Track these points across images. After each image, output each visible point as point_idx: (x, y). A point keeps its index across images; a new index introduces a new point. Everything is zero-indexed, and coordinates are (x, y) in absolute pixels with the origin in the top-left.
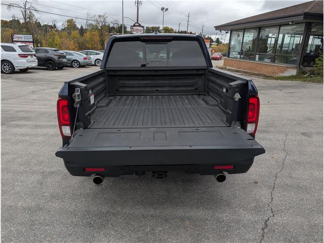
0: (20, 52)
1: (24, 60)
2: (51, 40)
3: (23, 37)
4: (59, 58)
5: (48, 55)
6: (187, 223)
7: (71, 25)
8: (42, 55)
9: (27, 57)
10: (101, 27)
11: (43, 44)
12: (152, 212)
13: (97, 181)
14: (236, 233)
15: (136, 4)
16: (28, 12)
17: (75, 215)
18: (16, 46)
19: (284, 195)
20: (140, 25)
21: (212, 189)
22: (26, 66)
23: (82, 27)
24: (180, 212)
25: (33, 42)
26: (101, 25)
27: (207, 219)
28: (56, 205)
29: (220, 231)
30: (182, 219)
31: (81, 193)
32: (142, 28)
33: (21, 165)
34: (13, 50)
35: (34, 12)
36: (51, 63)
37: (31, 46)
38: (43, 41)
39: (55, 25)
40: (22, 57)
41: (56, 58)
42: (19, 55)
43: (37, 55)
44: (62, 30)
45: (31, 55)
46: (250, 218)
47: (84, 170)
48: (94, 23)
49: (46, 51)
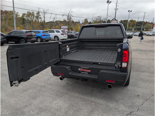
0: (61, 33)
1: (62, 36)
2: (77, 28)
3: (65, 27)
4: (76, 35)
5: (72, 34)
6: (93, 103)
7: (86, 21)
8: (70, 34)
9: (64, 35)
10: (98, 21)
11: (73, 30)
12: (81, 96)
13: (61, 79)
14: (113, 113)
15: (115, 10)
16: (69, 17)
17: (54, 91)
18: (60, 30)
20: (115, 20)
21: (113, 94)
22: (63, 38)
23: (90, 22)
24: (93, 99)
25: (68, 29)
26: (98, 20)
27: (102, 104)
28: (50, 87)
29: (106, 110)
30: (92, 102)
31: (60, 85)
32: (116, 21)
33: (46, 72)
34: (59, 32)
35: (72, 17)
36: (73, 37)
37: (66, 30)
38: (74, 29)
39: (79, 21)
40: (62, 35)
41: (75, 35)
42: (61, 34)
43: (68, 34)
44: (82, 23)
45: (65, 34)
46: (124, 109)
47: (57, 73)
48: (95, 20)
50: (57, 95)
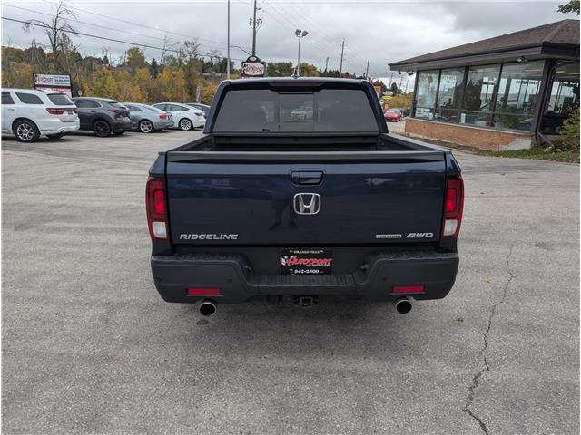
0: (49, 104)
1: (56, 119)
2: (99, 84)
3: (54, 79)
4: (117, 116)
5: (99, 110)
6: (350, 379)
7: (135, 58)
8: (87, 110)
9: (62, 113)
10: (189, 63)
11: (86, 92)
12: (293, 363)
14: (429, 394)
15: (252, 24)
16: (60, 34)
17: (168, 368)
18: (42, 94)
19: (505, 340)
20: (258, 61)
21: (389, 330)
22: (59, 130)
23: (154, 62)
24: (338, 363)
25: (71, 87)
26: (188, 58)
27: (381, 374)
28: (135, 352)
29: (403, 391)
30: (342, 374)
31: (175, 336)
32: (262, 66)
34: (37, 101)
35: (70, 35)
36: (103, 125)
37: (68, 95)
38: (86, 86)
39: (106, 57)
40: (53, 113)
41: (112, 115)
42: (48, 109)
43: (79, 110)
44: (119, 66)
45: (69, 110)
46: (450, 372)
48: (176, 56)
49: (95, 104)
50: (194, 382)
